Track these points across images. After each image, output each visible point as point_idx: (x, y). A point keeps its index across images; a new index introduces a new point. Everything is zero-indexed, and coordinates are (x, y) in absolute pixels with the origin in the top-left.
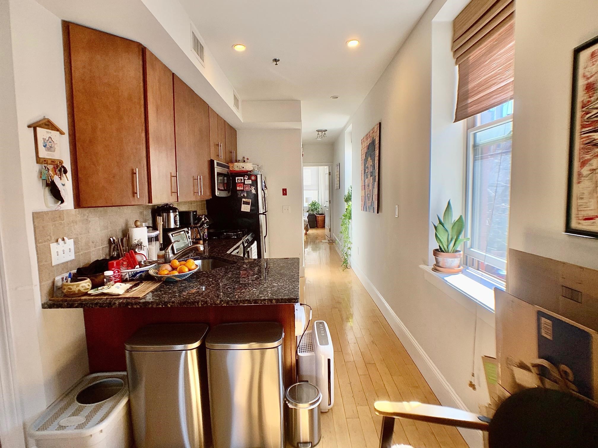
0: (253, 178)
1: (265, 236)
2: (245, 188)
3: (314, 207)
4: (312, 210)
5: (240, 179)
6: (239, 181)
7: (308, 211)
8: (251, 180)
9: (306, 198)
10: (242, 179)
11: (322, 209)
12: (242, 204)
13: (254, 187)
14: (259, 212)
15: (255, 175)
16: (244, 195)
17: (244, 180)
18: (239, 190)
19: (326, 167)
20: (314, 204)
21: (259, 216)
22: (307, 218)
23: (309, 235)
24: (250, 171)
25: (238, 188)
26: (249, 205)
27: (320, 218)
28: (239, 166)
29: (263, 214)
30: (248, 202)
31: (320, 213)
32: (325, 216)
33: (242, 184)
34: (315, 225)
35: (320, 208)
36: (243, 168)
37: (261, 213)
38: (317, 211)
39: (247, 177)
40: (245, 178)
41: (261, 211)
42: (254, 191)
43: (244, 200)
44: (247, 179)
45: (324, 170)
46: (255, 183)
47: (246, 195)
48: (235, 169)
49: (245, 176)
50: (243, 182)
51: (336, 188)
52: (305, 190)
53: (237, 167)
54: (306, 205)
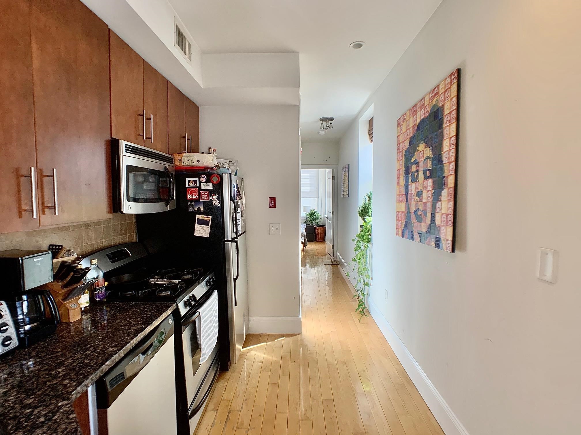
0: (215, 179)
1: (235, 277)
2: (201, 197)
3: (313, 217)
4: (311, 221)
5: (193, 181)
6: (191, 185)
7: (306, 222)
8: (211, 184)
9: (304, 207)
10: (195, 182)
11: (322, 219)
12: (196, 223)
13: (217, 195)
14: (224, 238)
15: (219, 175)
16: (199, 209)
17: (200, 182)
18: (191, 200)
19: (327, 170)
20: (312, 214)
21: (226, 244)
22: (304, 231)
23: (307, 252)
24: (211, 168)
25: (189, 197)
26: (209, 225)
27: (319, 230)
28: (191, 159)
29: (233, 240)
30: (206, 220)
31: (320, 224)
32: (325, 228)
33: (196, 190)
34: (315, 239)
35: (319, 218)
36: (198, 161)
37: (229, 239)
38: (316, 221)
39: (206, 177)
40: (201, 179)
41: (230, 234)
42: (216, 202)
43: (198, 216)
44: (204, 180)
45: (326, 174)
46: (218, 189)
47: (202, 208)
48: (184, 164)
49: (201, 175)
50: (198, 185)
51: (342, 196)
52: (302, 197)
53: (188, 160)
54: (304, 214)
